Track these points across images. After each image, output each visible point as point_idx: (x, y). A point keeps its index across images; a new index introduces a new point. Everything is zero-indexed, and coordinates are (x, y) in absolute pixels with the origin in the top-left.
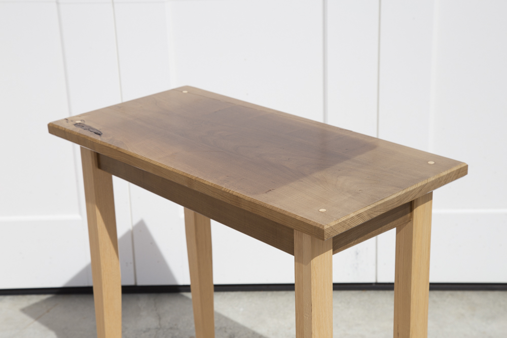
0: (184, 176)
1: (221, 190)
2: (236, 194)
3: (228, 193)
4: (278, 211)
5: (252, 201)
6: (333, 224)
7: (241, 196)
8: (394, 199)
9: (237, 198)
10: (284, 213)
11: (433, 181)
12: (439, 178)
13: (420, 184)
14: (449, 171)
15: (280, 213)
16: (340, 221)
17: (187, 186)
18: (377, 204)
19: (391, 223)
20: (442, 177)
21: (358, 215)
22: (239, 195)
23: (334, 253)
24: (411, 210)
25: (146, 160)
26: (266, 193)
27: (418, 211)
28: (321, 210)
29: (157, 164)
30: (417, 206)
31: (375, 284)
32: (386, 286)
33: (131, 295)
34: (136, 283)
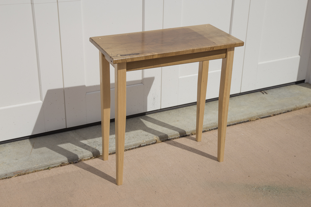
31: (160, 109)
32: (164, 110)
33: (64, 133)
34: (66, 127)
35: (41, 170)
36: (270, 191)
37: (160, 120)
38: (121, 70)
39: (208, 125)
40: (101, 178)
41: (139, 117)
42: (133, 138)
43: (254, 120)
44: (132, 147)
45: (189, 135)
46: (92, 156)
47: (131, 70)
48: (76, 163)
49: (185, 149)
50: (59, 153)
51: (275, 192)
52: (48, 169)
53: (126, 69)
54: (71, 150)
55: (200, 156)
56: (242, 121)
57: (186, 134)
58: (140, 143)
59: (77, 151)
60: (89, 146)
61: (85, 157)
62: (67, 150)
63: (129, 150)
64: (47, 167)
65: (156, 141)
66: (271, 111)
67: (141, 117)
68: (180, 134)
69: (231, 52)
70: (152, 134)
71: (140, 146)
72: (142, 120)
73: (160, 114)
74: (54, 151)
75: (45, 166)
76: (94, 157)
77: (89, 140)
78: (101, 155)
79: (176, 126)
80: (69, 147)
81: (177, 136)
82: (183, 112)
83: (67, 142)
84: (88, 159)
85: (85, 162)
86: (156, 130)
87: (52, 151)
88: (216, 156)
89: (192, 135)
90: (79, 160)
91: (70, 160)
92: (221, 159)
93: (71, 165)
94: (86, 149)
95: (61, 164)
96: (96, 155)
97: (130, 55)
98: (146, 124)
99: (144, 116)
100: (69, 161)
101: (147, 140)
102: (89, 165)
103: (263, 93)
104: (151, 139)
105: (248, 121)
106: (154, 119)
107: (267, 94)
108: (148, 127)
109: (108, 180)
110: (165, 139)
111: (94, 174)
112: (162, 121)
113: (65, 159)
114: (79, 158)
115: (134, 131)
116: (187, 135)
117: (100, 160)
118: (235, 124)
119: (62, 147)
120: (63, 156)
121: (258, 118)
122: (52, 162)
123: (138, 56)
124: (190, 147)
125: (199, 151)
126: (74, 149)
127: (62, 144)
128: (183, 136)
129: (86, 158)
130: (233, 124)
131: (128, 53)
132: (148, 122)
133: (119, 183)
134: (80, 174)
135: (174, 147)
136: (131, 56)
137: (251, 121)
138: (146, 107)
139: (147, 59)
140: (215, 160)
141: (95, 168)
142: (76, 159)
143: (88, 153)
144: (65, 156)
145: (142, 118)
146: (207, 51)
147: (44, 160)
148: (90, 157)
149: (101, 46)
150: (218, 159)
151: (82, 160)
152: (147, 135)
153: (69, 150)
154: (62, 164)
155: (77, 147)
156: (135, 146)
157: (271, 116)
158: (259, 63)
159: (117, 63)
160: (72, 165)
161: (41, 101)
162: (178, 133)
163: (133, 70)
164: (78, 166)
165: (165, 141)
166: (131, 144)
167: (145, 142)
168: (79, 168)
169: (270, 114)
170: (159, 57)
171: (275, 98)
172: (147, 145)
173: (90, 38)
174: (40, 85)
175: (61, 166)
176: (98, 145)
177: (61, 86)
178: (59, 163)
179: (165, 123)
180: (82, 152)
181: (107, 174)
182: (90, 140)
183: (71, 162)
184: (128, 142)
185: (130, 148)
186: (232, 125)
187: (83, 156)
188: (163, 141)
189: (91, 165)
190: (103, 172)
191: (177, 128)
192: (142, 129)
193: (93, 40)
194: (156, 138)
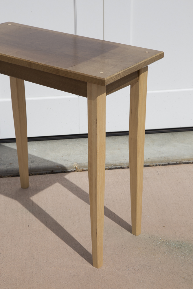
0: (27, 62)
1: (48, 67)
2: (57, 68)
3: (52, 68)
4: (80, 74)
5: (66, 70)
6: (108, 78)
7: (60, 69)
8: (133, 67)
9: (57, 70)
10: (83, 75)
11: (149, 60)
12: (152, 58)
13: (144, 61)
14: (156, 55)
15: (81, 75)
16: (111, 77)
17: (28, 67)
18: (126, 69)
19: (130, 82)
20: (153, 58)
21: (119, 74)
22: (58, 69)
23: (106, 95)
24: (138, 76)
25: (4, 55)
26: (71, 67)
27: (142, 76)
28: (101, 73)
29: (10, 57)
30: (141, 74)
32: (110, 134)
65: (76, 169)
104: (69, 165)
152: (67, 161)
167: (59, 168)
172: (62, 172)
188: (84, 171)
194: (77, 165)
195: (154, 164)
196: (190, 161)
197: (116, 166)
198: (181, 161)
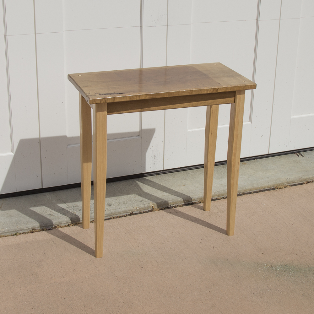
31: (162, 171)
32: (168, 171)
33: (39, 194)
34: (42, 187)
35: (8, 236)
36: (285, 271)
37: (161, 184)
38: (101, 113)
39: (221, 191)
40: (77, 248)
41: (136, 179)
42: (124, 203)
43: (281, 187)
44: (121, 215)
45: (196, 203)
46: (70, 222)
47: (113, 113)
48: (50, 229)
49: (188, 220)
50: (31, 217)
51: (292, 272)
52: (15, 235)
53: (106, 112)
54: (45, 215)
55: (205, 228)
56: (266, 189)
57: (192, 201)
58: (132, 210)
59: (52, 216)
60: (67, 211)
61: (61, 224)
62: (41, 214)
63: (117, 217)
64: (14, 233)
65: (153, 208)
66: (304, 178)
67: (138, 179)
68: (184, 201)
69: (241, 96)
70: (149, 199)
71: (132, 214)
72: (138, 182)
73: (162, 176)
74: (25, 214)
75: (12, 232)
76: (72, 224)
77: (68, 204)
78: (81, 222)
79: (180, 192)
80: (43, 211)
81: (181, 204)
82: (192, 175)
83: (41, 204)
84: (65, 227)
85: (61, 229)
86: (154, 196)
87: (22, 214)
88: (225, 228)
89: (200, 203)
90: (54, 227)
91: (43, 226)
92: (231, 232)
93: (43, 231)
94: (64, 214)
95: (31, 230)
96: (75, 221)
97: (111, 94)
98: (142, 188)
99: (142, 178)
100: (41, 227)
101: (142, 206)
102: (65, 233)
103: (298, 156)
104: (146, 205)
105: (274, 189)
106: (154, 182)
107: (303, 156)
108: (145, 191)
109: (85, 251)
110: (164, 206)
111: (69, 244)
112: (163, 185)
113: (36, 224)
114: (54, 224)
115: (126, 196)
116: (193, 203)
117: (80, 228)
118: (257, 192)
119: (35, 211)
120: (34, 221)
121: (287, 185)
122: (20, 227)
123: (121, 96)
124: (194, 218)
125: (205, 222)
126: (49, 213)
127: (35, 207)
128: (189, 204)
129: (63, 225)
130: (254, 191)
131: (110, 92)
132: (146, 185)
133: (98, 255)
134: (52, 242)
135: (175, 216)
136: (113, 95)
137: (277, 188)
138: (144, 166)
139: (132, 99)
140: (223, 233)
141: (71, 237)
142: (50, 225)
143: (65, 219)
144: (37, 221)
145: (138, 181)
146: (209, 92)
147: (11, 224)
148: (68, 224)
149: (78, 84)
150: (227, 233)
151: (57, 227)
152: (142, 201)
153: (42, 214)
154: (33, 230)
155: (53, 211)
156: (125, 214)
157: (304, 184)
158: (293, 117)
159: (94, 103)
160: (45, 232)
161: (12, 153)
162: (182, 200)
163: (115, 113)
164: (51, 234)
165: (164, 209)
166: (120, 210)
167: (138, 208)
168: (52, 236)
169: (303, 181)
170: (147, 98)
171: (312, 162)
172: (140, 213)
173: (69, 75)
174: (11, 133)
175: (31, 232)
176: (78, 211)
177: (36, 136)
178: (29, 229)
179: (166, 188)
180: (58, 217)
181: (85, 244)
182: (70, 204)
183: (43, 228)
184: (116, 208)
185: (119, 215)
186: (253, 193)
187: (59, 222)
188: (161, 209)
189: (67, 233)
190: (81, 242)
191: (182, 194)
192: (136, 194)
193: (71, 77)
194: (153, 205)
195: (222, 197)
196: (250, 191)
197: (188, 202)
198: (243, 192)
